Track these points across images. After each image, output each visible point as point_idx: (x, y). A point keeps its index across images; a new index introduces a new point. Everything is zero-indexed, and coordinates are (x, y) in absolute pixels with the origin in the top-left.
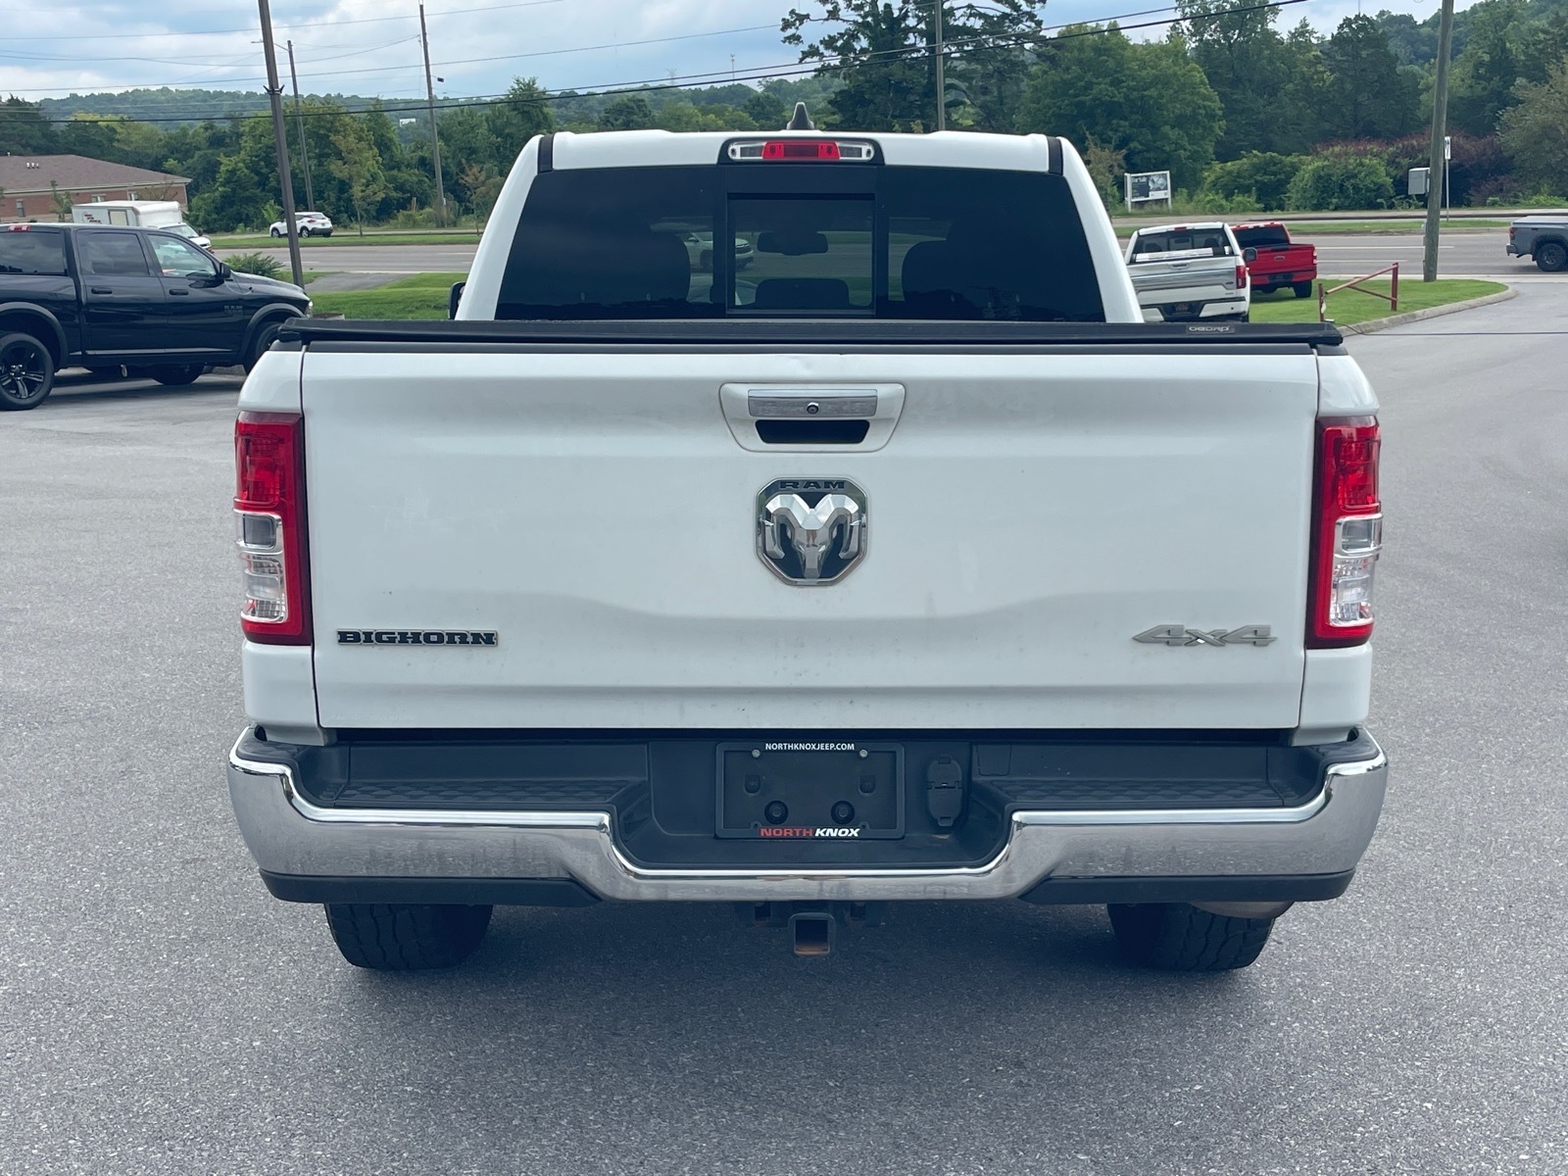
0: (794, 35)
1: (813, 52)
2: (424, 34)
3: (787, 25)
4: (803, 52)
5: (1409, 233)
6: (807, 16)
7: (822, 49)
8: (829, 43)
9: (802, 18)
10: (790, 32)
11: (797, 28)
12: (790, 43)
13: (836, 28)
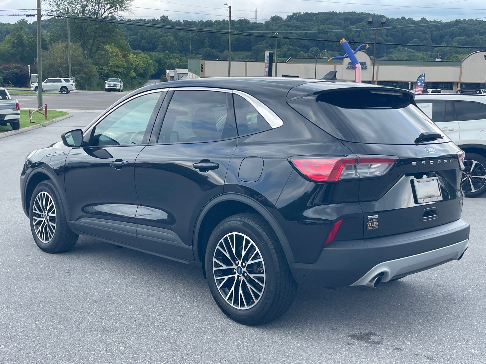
5: (20, 95)
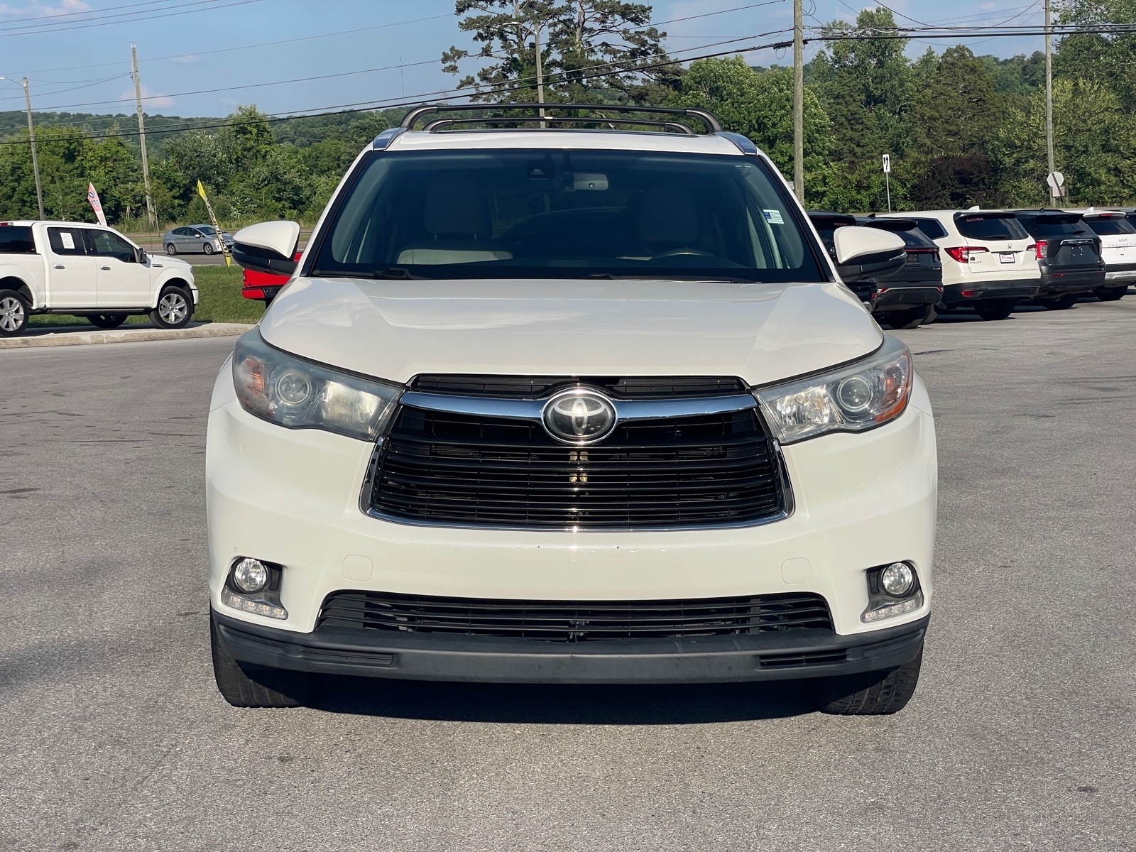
0: (451, 66)
1: (470, 81)
3: (444, 61)
4: (461, 81)
6: (465, 53)
7: (477, 80)
8: (484, 76)
9: (459, 54)
10: (448, 64)
11: (456, 61)
12: (448, 71)
13: (487, 63)
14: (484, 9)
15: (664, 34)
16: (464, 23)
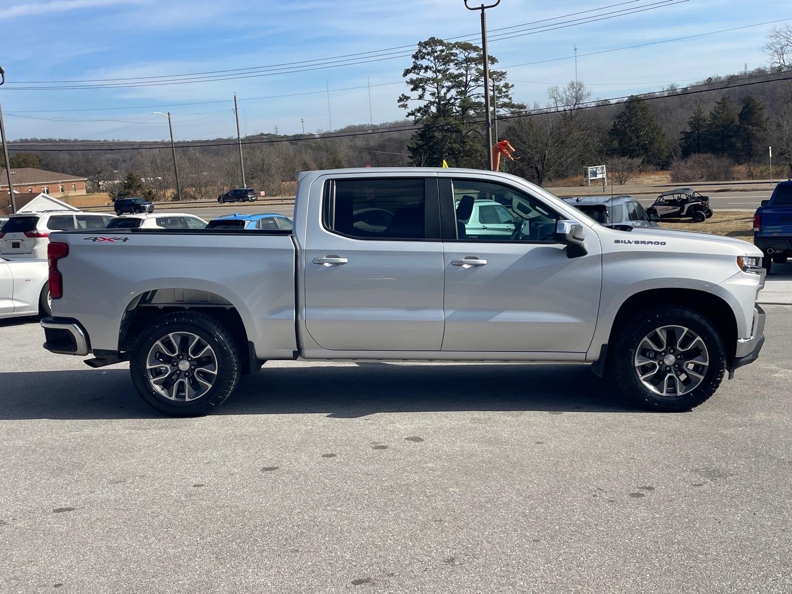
0: (403, 104)
1: (412, 114)
2: (236, 109)
3: (399, 101)
4: (408, 113)
6: (409, 98)
7: (416, 112)
8: (419, 110)
9: (407, 98)
10: (401, 103)
11: (405, 102)
12: (402, 107)
13: (422, 103)
14: (418, 74)
15: (512, 86)
16: (409, 81)
